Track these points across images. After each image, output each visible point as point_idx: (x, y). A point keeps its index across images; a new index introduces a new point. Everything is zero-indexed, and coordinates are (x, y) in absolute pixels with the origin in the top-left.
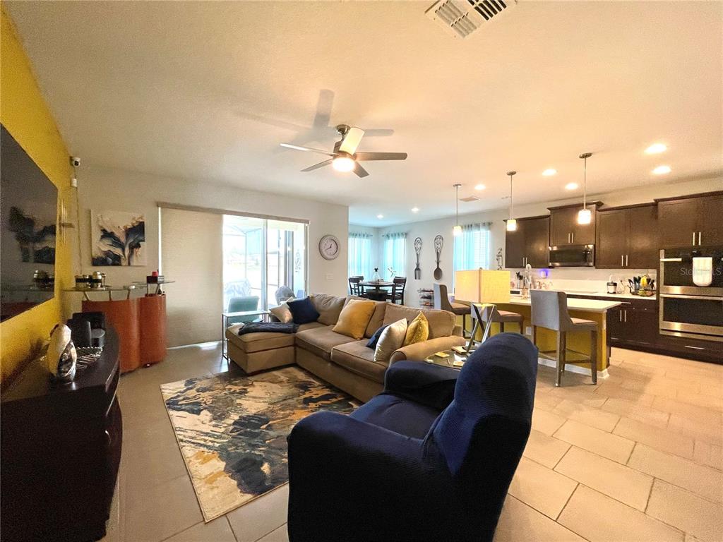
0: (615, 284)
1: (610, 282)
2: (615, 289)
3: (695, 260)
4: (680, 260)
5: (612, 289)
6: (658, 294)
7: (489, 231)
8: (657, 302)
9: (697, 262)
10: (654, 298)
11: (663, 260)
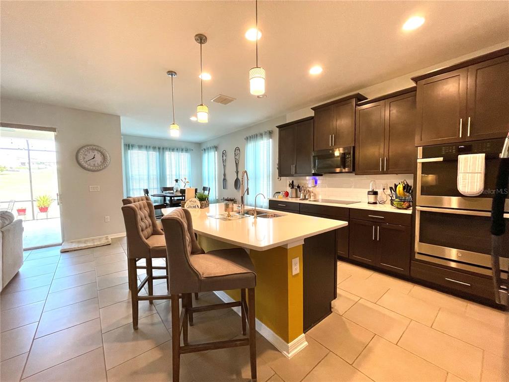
0: (375, 193)
1: (371, 190)
2: (376, 198)
3: (461, 158)
4: (441, 159)
5: (372, 198)
6: (414, 206)
7: (271, 140)
8: (413, 216)
9: (464, 160)
10: (409, 212)
11: (420, 160)
